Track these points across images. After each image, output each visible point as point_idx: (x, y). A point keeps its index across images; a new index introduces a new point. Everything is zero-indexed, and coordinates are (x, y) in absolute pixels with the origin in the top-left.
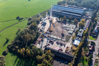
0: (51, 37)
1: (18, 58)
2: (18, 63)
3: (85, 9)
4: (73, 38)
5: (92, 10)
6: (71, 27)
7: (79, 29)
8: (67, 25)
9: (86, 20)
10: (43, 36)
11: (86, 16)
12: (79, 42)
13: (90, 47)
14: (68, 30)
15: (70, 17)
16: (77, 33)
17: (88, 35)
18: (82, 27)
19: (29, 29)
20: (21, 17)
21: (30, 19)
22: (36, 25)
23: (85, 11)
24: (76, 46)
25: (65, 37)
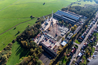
0: (47, 35)
1: (20, 46)
2: (19, 50)
3: (81, 16)
4: (63, 39)
5: (86, 18)
6: (65, 30)
7: (71, 32)
8: (62, 28)
9: (78, 26)
11: (79, 22)
12: (66, 43)
14: (62, 32)
15: (67, 21)
16: (67, 36)
17: (75, 39)
18: (73, 31)
21: (39, 19)
23: (80, 18)
24: (62, 46)
25: (57, 37)
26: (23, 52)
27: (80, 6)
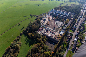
0: (47, 28)
1: (27, 38)
2: (27, 41)
3: (70, 13)
4: (60, 30)
5: (74, 14)
6: (60, 23)
7: (65, 25)
8: (58, 22)
9: (70, 20)
10: (43, 27)
11: (70, 17)
12: (63, 33)
13: (69, 36)
14: (58, 25)
15: (60, 17)
16: (63, 27)
17: (69, 29)
18: (66, 24)
19: (36, 22)
20: (32, 15)
22: (40, 20)
23: (70, 14)
24: (61, 35)
25: (55, 29)
26: (31, 41)
27: (68, 6)
